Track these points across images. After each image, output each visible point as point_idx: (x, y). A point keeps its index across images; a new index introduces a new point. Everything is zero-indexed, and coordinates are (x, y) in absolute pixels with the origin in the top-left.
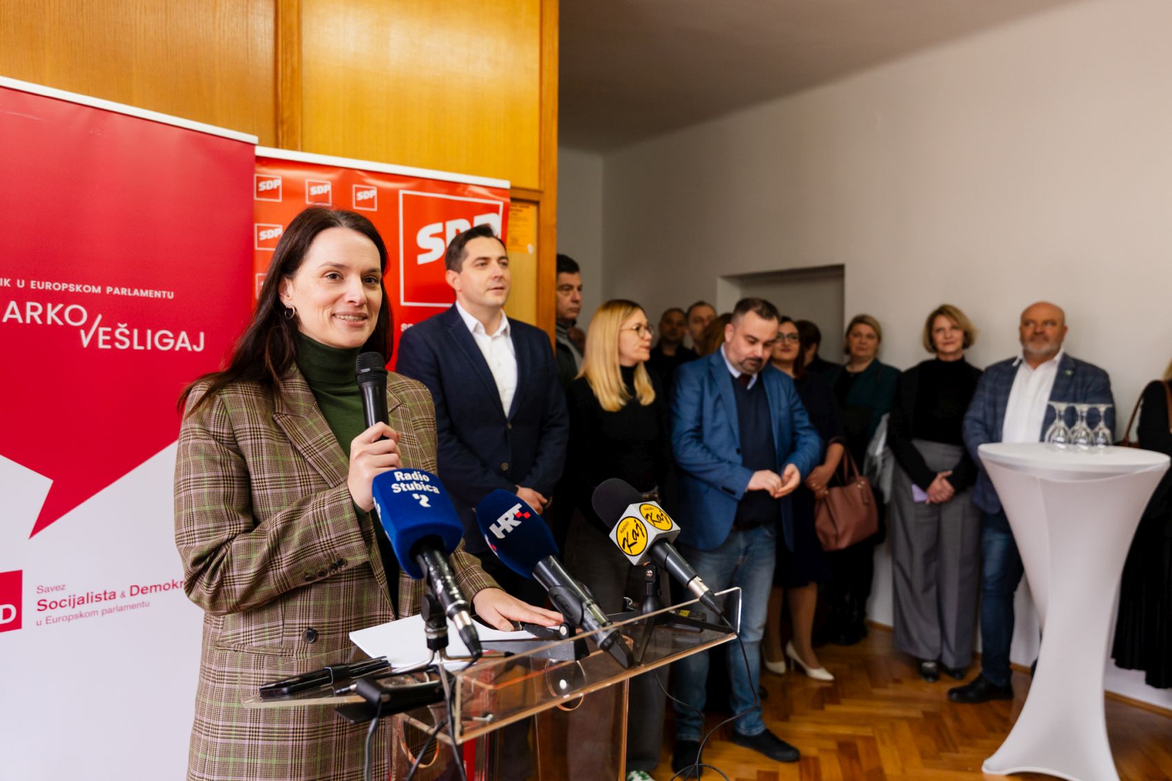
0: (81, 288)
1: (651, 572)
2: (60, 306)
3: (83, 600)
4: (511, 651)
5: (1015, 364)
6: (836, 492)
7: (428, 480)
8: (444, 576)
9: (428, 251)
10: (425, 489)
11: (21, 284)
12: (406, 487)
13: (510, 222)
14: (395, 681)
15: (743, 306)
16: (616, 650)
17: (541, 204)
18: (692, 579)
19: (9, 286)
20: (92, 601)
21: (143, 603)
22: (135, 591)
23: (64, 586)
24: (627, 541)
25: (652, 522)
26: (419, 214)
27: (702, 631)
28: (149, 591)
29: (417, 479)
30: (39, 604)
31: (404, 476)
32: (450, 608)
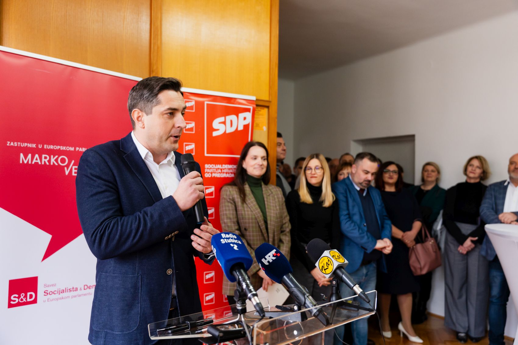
0: (66, 148)
1: (335, 282)
2: (57, 156)
3: (64, 291)
4: (272, 316)
5: (506, 184)
6: (419, 246)
7: (236, 238)
8: (246, 281)
9: (218, 130)
10: (235, 242)
11: (40, 146)
12: (227, 241)
13: (256, 116)
14: (224, 327)
15: (360, 156)
16: (321, 317)
17: (270, 107)
18: (355, 285)
19: (35, 147)
20: (67, 292)
21: (89, 293)
22: (86, 287)
23: (55, 284)
24: (324, 267)
25: (335, 259)
26: (214, 112)
27: (358, 310)
28: (92, 287)
29: (231, 237)
30: (45, 293)
31: (226, 236)
32: (249, 295)
